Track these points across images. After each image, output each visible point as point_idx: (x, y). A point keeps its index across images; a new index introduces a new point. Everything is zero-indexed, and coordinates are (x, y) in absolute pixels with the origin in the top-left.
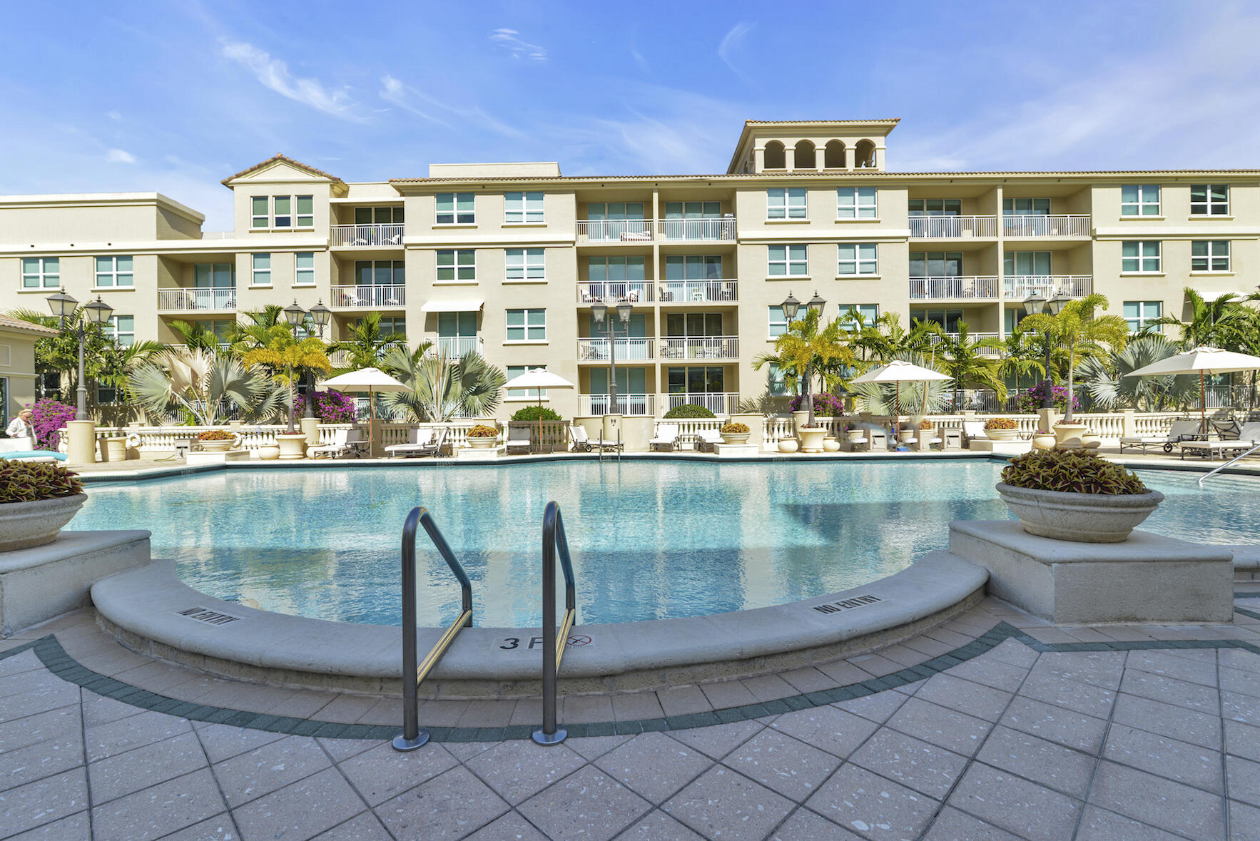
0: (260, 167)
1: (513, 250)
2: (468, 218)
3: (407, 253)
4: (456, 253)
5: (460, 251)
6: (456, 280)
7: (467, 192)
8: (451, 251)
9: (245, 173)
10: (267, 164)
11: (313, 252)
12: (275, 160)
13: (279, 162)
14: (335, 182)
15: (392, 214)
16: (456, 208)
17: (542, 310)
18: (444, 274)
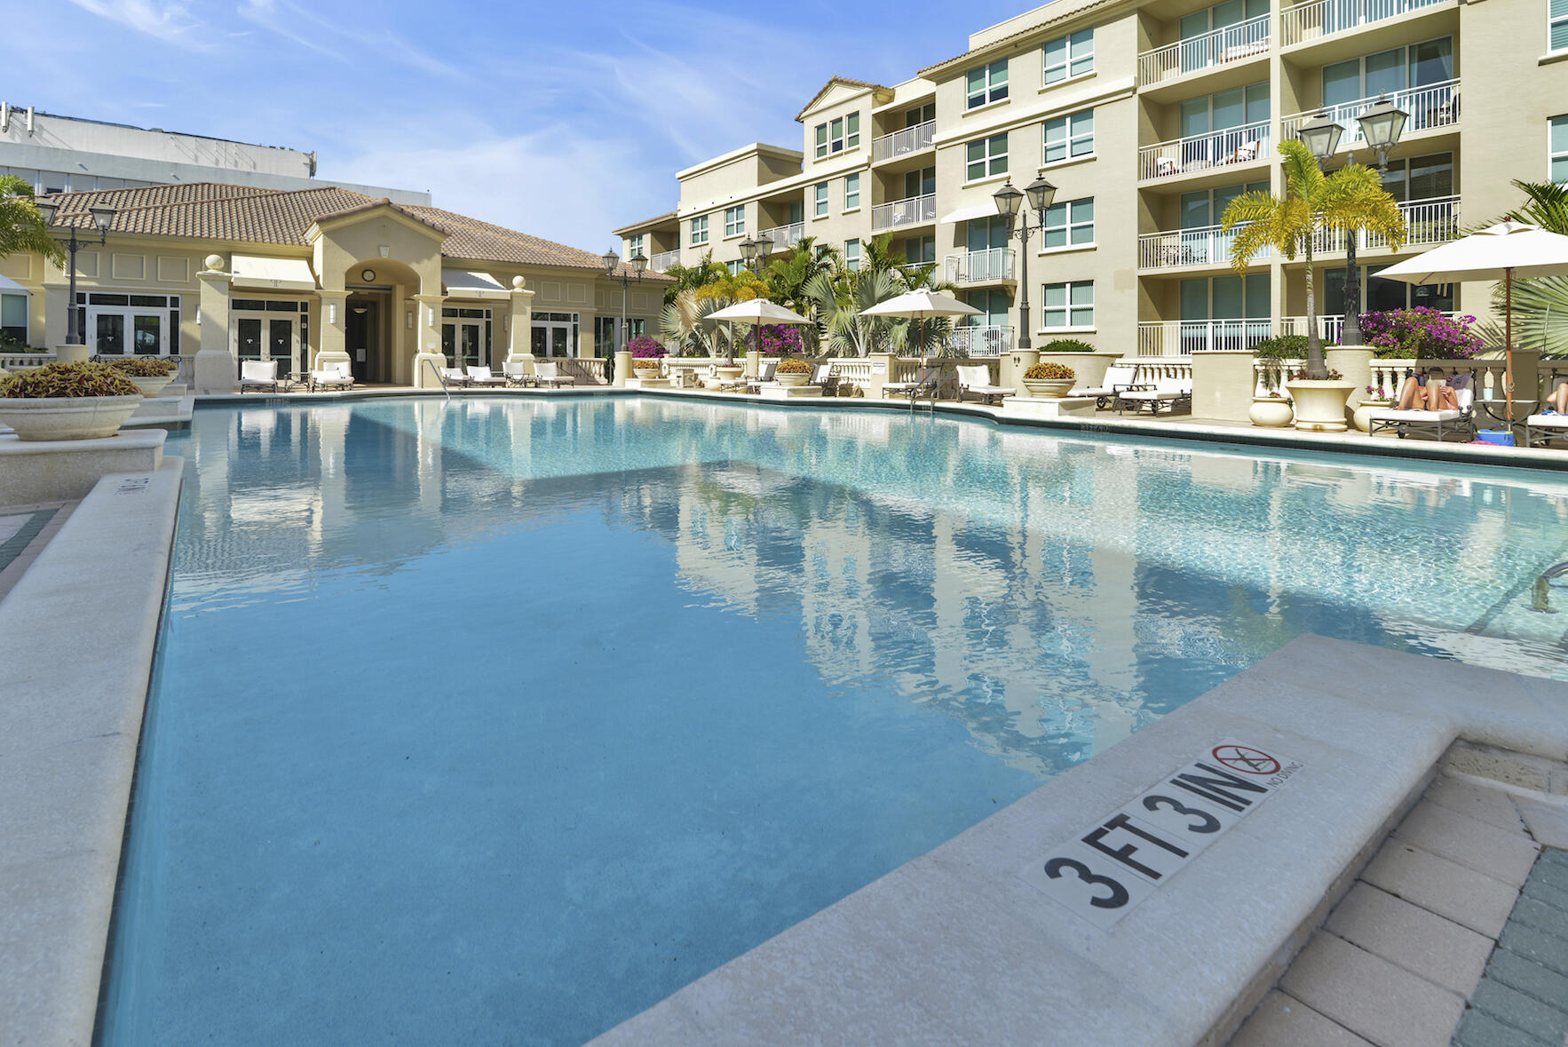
0: (820, 95)
1: (1052, 121)
2: (1000, 93)
3: (938, 154)
4: (987, 141)
5: (992, 138)
6: (988, 177)
7: (997, 60)
8: (982, 141)
9: (810, 105)
10: (825, 90)
11: (858, 173)
12: (830, 83)
13: (834, 84)
14: (876, 90)
15: (923, 111)
16: (986, 87)
17: (1090, 200)
18: (975, 171)
